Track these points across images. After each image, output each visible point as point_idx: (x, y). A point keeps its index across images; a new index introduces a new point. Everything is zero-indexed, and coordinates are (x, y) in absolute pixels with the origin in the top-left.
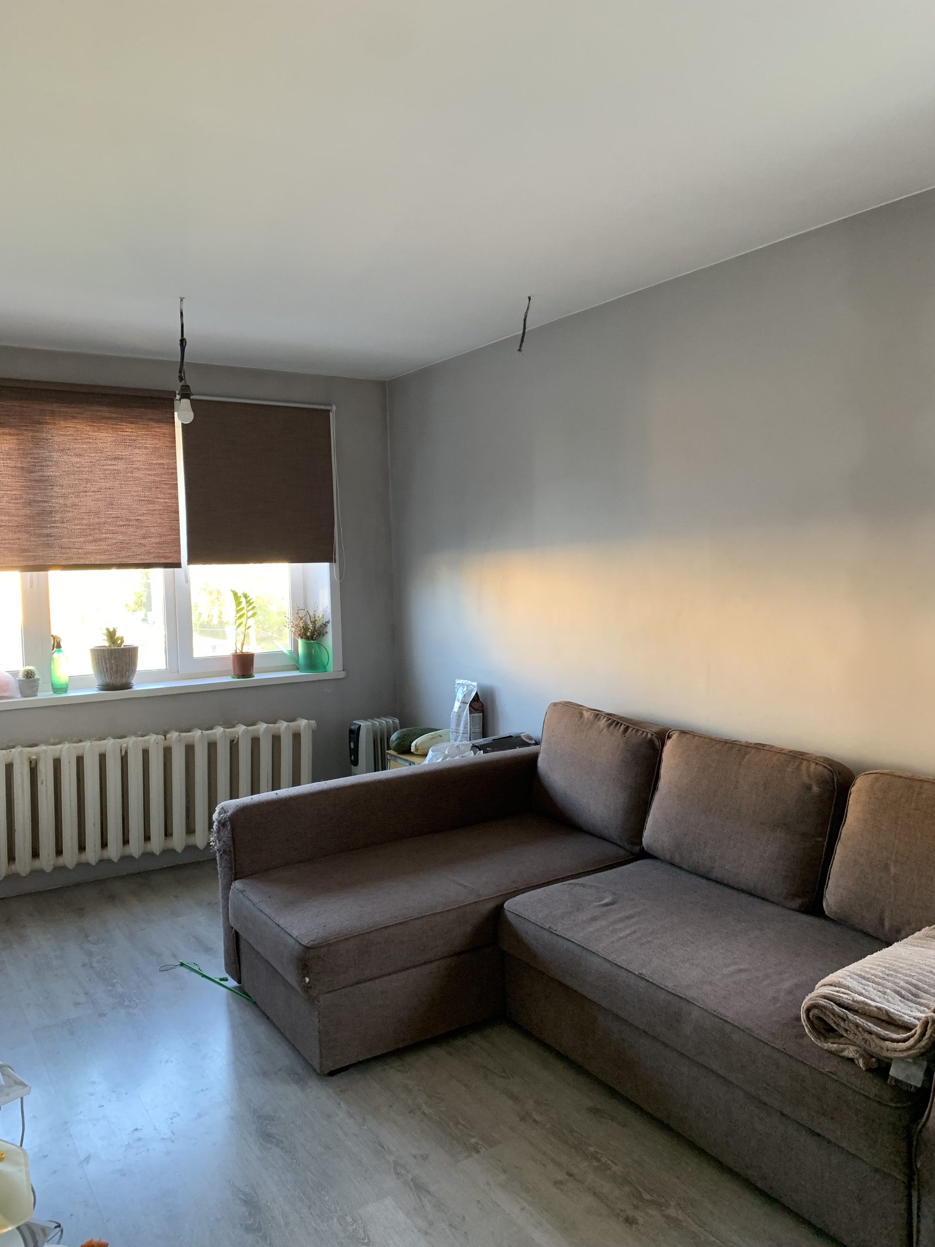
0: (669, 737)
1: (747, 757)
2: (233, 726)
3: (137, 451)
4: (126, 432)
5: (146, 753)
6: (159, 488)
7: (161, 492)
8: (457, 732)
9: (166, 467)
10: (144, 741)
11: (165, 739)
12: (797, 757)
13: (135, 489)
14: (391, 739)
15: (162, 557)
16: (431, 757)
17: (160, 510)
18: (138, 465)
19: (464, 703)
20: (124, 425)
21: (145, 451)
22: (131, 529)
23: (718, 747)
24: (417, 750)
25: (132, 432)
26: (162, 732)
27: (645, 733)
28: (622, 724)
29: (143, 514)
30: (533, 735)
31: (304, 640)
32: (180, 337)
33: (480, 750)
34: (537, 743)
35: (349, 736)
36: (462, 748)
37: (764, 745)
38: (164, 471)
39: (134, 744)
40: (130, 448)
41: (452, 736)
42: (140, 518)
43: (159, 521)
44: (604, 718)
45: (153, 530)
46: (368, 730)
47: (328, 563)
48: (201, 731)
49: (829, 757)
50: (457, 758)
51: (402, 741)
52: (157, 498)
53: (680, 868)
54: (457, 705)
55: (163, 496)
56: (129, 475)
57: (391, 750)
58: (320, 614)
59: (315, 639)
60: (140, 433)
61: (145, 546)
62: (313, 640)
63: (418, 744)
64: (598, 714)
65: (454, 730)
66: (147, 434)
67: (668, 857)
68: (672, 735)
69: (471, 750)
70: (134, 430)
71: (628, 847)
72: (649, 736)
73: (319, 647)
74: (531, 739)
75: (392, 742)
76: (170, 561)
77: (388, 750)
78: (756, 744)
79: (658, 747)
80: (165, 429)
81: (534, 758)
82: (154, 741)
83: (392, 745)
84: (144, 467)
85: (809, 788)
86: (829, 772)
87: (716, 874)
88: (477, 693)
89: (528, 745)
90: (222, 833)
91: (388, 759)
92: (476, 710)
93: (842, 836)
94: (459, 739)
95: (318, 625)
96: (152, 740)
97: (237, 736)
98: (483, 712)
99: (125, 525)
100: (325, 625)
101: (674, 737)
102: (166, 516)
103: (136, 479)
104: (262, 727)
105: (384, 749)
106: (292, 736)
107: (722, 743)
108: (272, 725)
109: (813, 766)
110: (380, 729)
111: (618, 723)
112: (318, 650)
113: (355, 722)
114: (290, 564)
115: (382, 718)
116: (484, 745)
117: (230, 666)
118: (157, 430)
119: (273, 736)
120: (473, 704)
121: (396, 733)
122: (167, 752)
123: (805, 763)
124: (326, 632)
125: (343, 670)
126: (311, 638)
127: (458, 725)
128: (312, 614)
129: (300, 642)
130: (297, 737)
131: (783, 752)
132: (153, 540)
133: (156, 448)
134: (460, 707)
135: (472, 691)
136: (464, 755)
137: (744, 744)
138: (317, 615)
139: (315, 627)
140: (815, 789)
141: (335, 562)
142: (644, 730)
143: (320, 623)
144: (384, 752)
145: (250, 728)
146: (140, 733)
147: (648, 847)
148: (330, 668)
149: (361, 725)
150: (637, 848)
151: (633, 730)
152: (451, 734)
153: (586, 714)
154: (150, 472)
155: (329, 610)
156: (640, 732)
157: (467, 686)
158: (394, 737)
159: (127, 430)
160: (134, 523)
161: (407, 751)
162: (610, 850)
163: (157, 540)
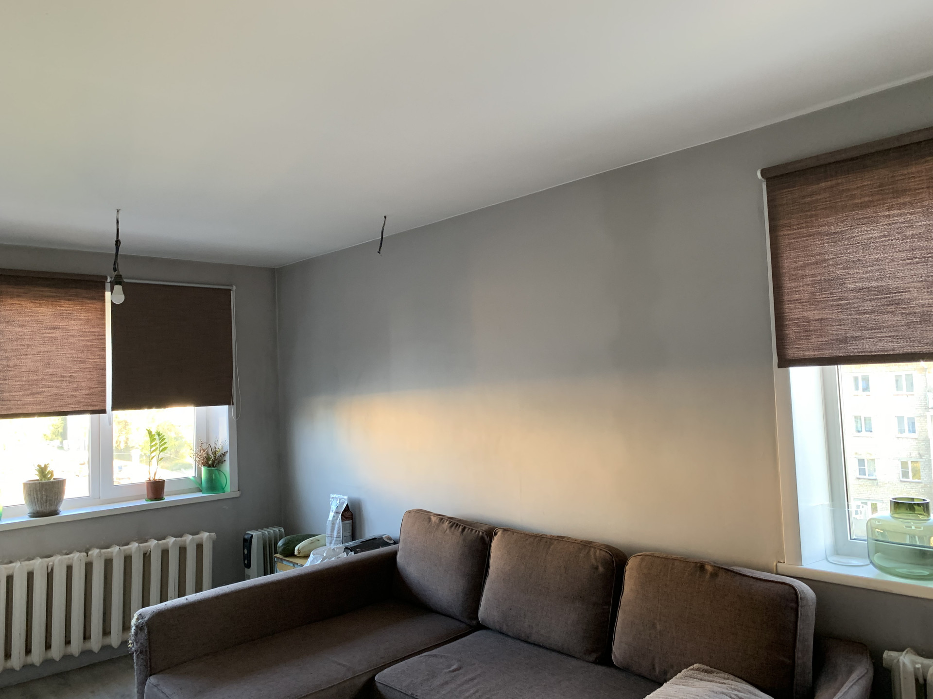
0: (496, 534)
1: (552, 547)
2: (146, 541)
3: (73, 322)
4: (64, 307)
5: (69, 569)
6: (90, 351)
7: (92, 354)
8: (331, 537)
9: (97, 334)
10: (69, 559)
11: (88, 556)
12: (586, 545)
13: (70, 352)
14: (278, 545)
15: (91, 405)
16: (312, 559)
17: (91, 368)
18: (73, 333)
19: (337, 513)
20: (62, 302)
21: (79, 322)
22: (65, 384)
23: (531, 539)
24: (299, 553)
25: (69, 307)
26: (84, 550)
27: (477, 532)
28: (460, 525)
29: (76, 372)
30: (392, 536)
31: (206, 467)
32: (115, 239)
33: (351, 551)
34: (396, 542)
35: (244, 544)
36: (337, 550)
37: (563, 537)
38: (94, 337)
39: (58, 562)
40: (67, 320)
41: (328, 540)
42: (73, 374)
43: (89, 376)
44: (447, 521)
45: (83, 384)
46: (258, 538)
47: (227, 406)
48: (119, 547)
49: (608, 544)
50: (333, 559)
51: (287, 546)
52: (88, 359)
53: (507, 636)
54: (332, 514)
55: (93, 357)
56: (65, 341)
57: (277, 553)
58: (219, 446)
59: (216, 466)
60: (75, 308)
61: (76, 397)
62: (213, 467)
63: (300, 548)
64: (442, 518)
65: (330, 536)
66: (81, 309)
67: (498, 628)
68: (497, 532)
69: (344, 552)
70: (71, 306)
71: (468, 621)
72: (481, 533)
73: (219, 473)
74: (390, 539)
75: (279, 547)
76: (97, 408)
77: (275, 554)
78: (558, 536)
79: (487, 542)
80: (97, 305)
81: (394, 554)
82: (77, 559)
83: (279, 550)
84: (78, 334)
85: (597, 568)
86: (609, 556)
87: (534, 638)
88: (347, 505)
89: (389, 544)
90: (139, 636)
91: (275, 562)
92: (346, 518)
93: (622, 603)
94: (333, 542)
95: (218, 455)
96: (76, 558)
97: (149, 549)
98: (352, 519)
99: (60, 381)
100: (224, 455)
101: (499, 534)
102: (95, 372)
103: (71, 344)
104: (171, 540)
105: (272, 553)
106: (195, 547)
107: (534, 537)
108: (179, 539)
109: (598, 551)
110: (269, 538)
111: (457, 524)
112: (218, 475)
113: (247, 532)
114: (196, 408)
115: (270, 528)
116: (354, 546)
117: (144, 491)
118: (90, 305)
119: (180, 548)
120: (344, 514)
121: (282, 540)
122: (89, 566)
123: (593, 549)
124: (225, 460)
125: (239, 490)
126: (213, 465)
127: (332, 531)
128: (213, 446)
129: (203, 470)
130: (200, 547)
131: (576, 542)
132: (84, 392)
133: (88, 319)
134: (334, 517)
135: (344, 503)
136: (339, 556)
137: (549, 537)
138: (217, 447)
139: (215, 457)
140: (601, 569)
141: (233, 405)
142: (476, 529)
143: (220, 453)
144: (272, 555)
145: (161, 542)
146: (65, 552)
147: (483, 621)
148: (228, 489)
149: (252, 535)
150: (474, 622)
151: (468, 530)
152: (327, 539)
153: (433, 519)
154: (83, 338)
155: (227, 443)
156: (474, 531)
157: (340, 499)
158: (280, 543)
159: (65, 306)
160: (68, 379)
161: (291, 554)
162: (454, 625)
163: (87, 392)
